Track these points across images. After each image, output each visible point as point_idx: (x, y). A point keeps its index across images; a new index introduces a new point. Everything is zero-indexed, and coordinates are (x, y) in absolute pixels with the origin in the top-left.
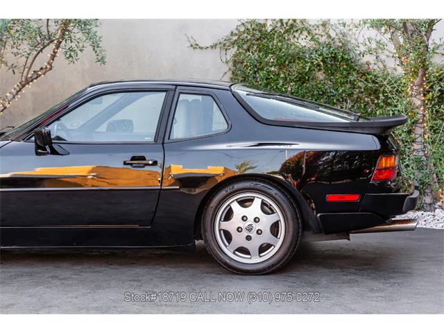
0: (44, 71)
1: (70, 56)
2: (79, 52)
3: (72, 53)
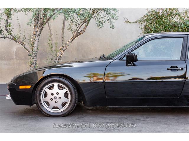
0: (82, 32)
1: (100, 25)
2: (104, 23)
3: (100, 24)
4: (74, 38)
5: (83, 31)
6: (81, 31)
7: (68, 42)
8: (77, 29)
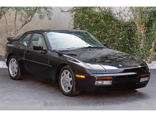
1: (41, 18)
2: (44, 17)
4: (23, 26)
5: (29, 21)
6: (28, 21)
7: (19, 29)
8: (26, 20)
